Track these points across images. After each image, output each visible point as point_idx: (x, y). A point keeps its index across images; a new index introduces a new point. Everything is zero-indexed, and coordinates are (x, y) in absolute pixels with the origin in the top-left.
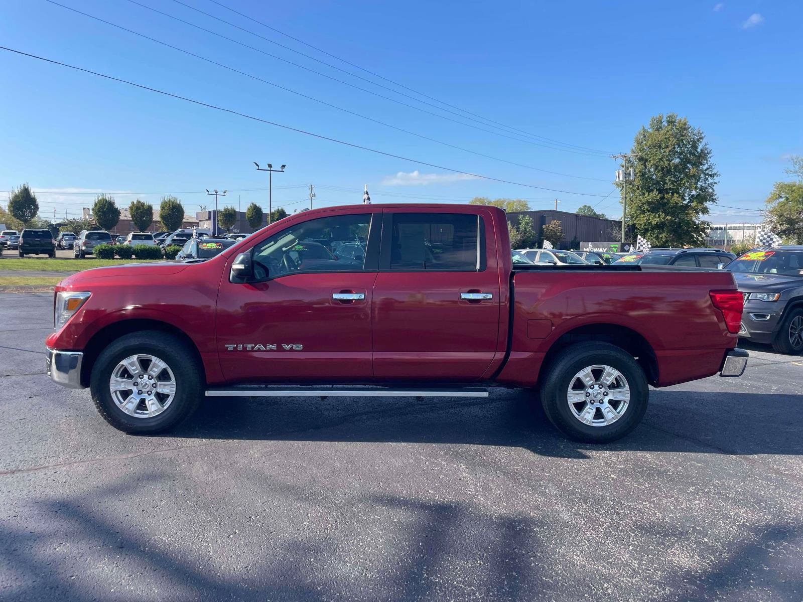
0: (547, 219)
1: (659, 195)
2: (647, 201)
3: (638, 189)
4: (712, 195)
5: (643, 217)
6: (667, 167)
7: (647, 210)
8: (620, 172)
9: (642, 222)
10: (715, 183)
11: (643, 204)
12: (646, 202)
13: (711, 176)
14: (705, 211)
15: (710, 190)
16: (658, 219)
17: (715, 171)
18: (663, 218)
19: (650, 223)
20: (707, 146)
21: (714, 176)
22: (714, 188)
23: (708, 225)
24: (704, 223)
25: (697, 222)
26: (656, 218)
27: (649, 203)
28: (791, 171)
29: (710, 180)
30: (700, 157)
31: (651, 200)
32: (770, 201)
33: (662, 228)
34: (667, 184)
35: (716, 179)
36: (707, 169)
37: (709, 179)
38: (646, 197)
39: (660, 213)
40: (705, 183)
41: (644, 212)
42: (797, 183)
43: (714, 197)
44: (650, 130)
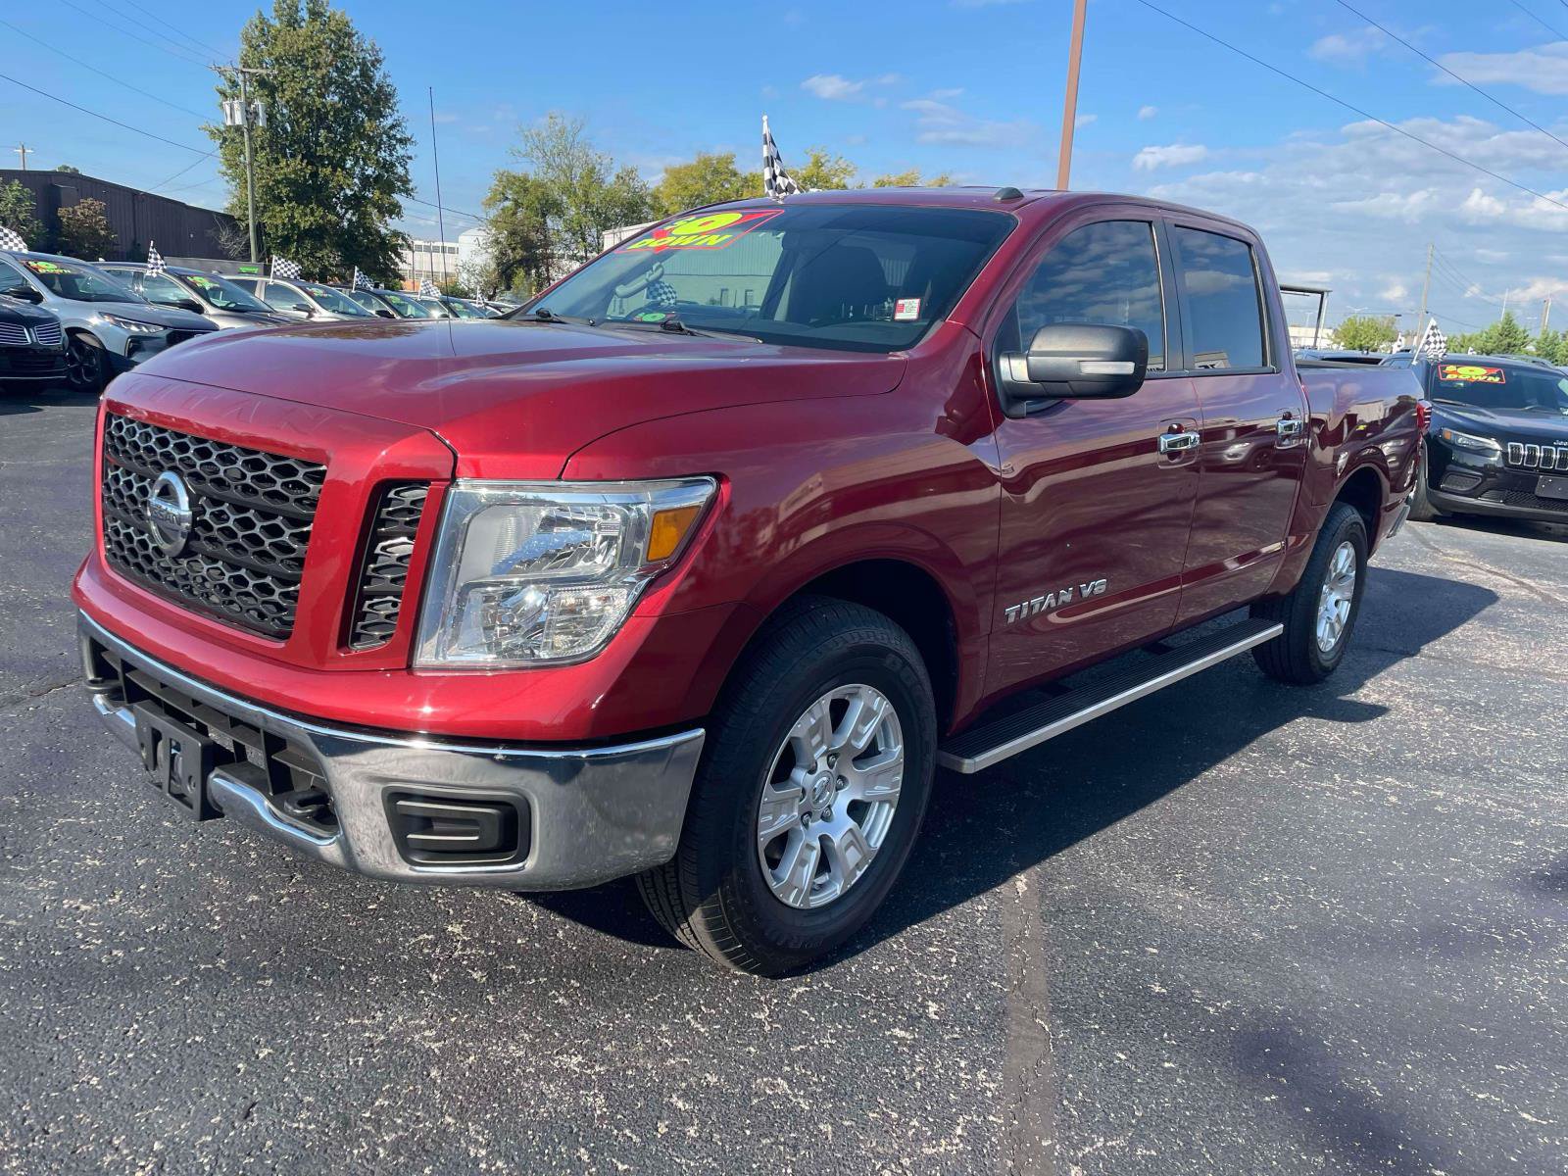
0: (62, 193)
1: (309, 167)
2: (286, 178)
3: (263, 148)
4: (405, 181)
5: (281, 211)
6: (319, 109)
7: (287, 196)
8: (236, 106)
9: (279, 222)
10: (410, 158)
11: (277, 182)
12: (283, 179)
13: (400, 141)
14: (394, 210)
15: (400, 170)
16: (312, 219)
17: (408, 135)
18: (322, 218)
19: (297, 225)
20: (388, 80)
21: (406, 144)
22: (407, 167)
23: (404, 239)
24: (396, 234)
25: (383, 231)
26: (306, 215)
27: (290, 182)
28: (520, 152)
29: (400, 151)
30: (380, 101)
31: (293, 176)
32: (490, 203)
33: (321, 238)
34: (322, 145)
35: (410, 150)
36: (393, 127)
37: (398, 147)
38: (282, 168)
39: (313, 205)
40: (391, 155)
41: (279, 200)
42: (532, 177)
43: (410, 187)
44: (277, 23)
